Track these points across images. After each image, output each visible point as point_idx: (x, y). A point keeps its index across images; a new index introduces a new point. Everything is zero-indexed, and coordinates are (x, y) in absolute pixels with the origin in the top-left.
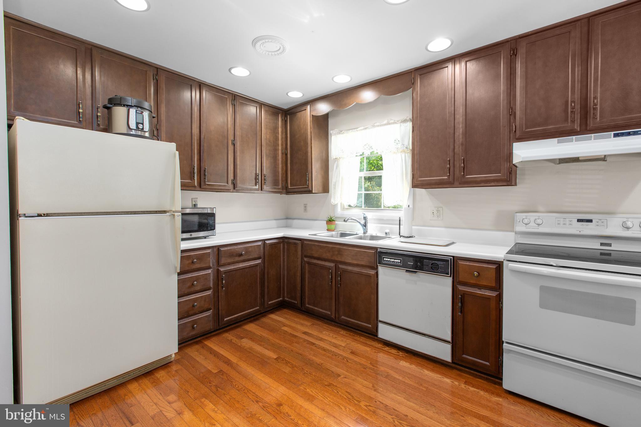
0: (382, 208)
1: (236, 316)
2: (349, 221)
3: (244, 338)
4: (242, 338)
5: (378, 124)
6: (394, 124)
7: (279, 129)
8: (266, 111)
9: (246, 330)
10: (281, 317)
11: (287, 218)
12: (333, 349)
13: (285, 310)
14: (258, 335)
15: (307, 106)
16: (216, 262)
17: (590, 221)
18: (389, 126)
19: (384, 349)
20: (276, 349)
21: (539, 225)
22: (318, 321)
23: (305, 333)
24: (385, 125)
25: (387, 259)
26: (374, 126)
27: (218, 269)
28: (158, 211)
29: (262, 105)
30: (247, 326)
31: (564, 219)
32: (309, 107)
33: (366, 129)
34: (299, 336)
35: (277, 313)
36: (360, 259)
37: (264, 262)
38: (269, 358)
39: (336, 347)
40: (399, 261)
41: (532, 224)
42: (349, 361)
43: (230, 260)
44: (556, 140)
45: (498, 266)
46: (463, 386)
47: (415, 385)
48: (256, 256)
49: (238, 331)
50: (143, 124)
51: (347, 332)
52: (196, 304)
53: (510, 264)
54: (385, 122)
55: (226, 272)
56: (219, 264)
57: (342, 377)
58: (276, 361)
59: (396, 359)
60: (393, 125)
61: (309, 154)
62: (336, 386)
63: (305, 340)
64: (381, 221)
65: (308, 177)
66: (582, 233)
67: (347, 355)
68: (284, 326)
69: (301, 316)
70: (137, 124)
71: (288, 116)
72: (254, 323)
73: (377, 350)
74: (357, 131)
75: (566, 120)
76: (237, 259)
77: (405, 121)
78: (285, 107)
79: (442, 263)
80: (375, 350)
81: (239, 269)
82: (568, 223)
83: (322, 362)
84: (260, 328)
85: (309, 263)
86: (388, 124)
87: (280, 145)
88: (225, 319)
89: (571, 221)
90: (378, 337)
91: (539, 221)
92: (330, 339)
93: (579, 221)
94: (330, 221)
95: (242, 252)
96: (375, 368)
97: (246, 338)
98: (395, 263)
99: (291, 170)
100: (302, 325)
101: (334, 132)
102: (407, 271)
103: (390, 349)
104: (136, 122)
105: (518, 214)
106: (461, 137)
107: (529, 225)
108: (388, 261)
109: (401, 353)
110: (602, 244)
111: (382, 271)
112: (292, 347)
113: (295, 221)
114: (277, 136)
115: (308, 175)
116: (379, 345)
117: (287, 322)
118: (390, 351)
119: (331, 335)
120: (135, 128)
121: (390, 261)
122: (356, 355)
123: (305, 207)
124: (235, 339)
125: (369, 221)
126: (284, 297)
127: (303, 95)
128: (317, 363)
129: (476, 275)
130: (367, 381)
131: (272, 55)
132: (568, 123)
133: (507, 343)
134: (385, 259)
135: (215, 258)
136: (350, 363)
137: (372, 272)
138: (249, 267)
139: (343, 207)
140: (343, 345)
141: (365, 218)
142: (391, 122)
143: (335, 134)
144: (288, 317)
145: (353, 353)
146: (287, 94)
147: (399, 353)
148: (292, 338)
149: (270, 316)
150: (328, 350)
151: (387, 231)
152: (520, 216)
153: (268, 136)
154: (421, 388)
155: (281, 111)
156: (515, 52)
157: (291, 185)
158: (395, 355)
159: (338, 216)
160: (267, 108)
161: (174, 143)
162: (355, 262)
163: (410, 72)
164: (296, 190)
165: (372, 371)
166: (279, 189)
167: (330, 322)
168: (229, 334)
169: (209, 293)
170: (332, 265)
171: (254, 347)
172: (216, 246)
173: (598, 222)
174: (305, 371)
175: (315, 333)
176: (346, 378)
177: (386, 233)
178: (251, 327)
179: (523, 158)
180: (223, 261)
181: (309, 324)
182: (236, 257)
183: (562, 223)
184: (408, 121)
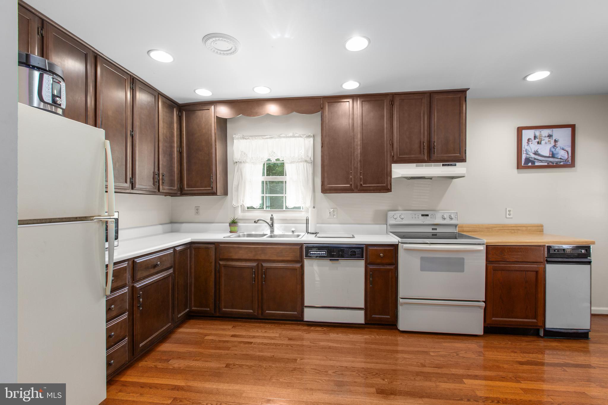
0: (284, 209)
1: (150, 339)
2: (259, 222)
3: (170, 360)
4: (168, 361)
5: (283, 135)
6: (299, 137)
7: (174, 124)
8: (164, 103)
9: (165, 351)
10: (193, 328)
11: (171, 223)
12: (273, 341)
13: (192, 321)
14: (185, 352)
15: (210, 106)
16: (131, 277)
17: (427, 215)
18: (294, 139)
19: (310, 329)
20: (218, 359)
21: (402, 219)
22: (236, 322)
23: (233, 336)
24: (291, 137)
25: (313, 252)
26: (279, 137)
27: (133, 286)
28: (79, 217)
29: (159, 95)
30: (160, 347)
31: (415, 214)
32: (213, 107)
33: (272, 138)
34: (230, 340)
35: (186, 325)
36: (285, 255)
37: (174, 271)
38: (218, 368)
39: (272, 339)
40: (325, 253)
41: (399, 218)
42: (293, 346)
43: (145, 274)
44: (415, 164)
45: (395, 247)
46: (377, 337)
47: (352, 346)
48: (169, 265)
49: (154, 355)
50: (60, 97)
51: (271, 325)
52: (113, 333)
53: (404, 245)
54: (291, 134)
55: (142, 288)
56: (134, 279)
57: (298, 360)
58: (229, 368)
59: (325, 334)
60: (297, 139)
61: (214, 155)
62: (300, 368)
63: (241, 342)
64: (284, 221)
65: (213, 178)
66: (424, 223)
67: (286, 342)
68: (206, 335)
69: (216, 322)
70: (53, 96)
71: (183, 112)
72: (167, 343)
73: (307, 332)
74: (263, 138)
75: (420, 153)
76: (153, 271)
77: (309, 137)
78: (180, 102)
79: (358, 250)
80: (305, 332)
81: (154, 282)
82: (417, 217)
83: (273, 354)
84: (180, 345)
85: (225, 266)
86: (294, 137)
87: (175, 142)
88: (141, 345)
89: (418, 216)
90: (304, 320)
91: (402, 217)
92: (261, 334)
93: (423, 215)
94: (233, 223)
95: (157, 263)
96: (317, 345)
97: (172, 359)
98: (321, 254)
99: (188, 170)
100: (224, 330)
101: (237, 137)
102: (330, 259)
103: (315, 328)
104: (52, 94)
105: (390, 212)
106: (359, 155)
107: (397, 219)
108: (314, 253)
109: (325, 328)
110: (433, 229)
111: (307, 263)
112: (233, 352)
113: (184, 225)
114: (172, 132)
115: (213, 177)
116: (305, 327)
117: (206, 331)
118: (316, 329)
119: (260, 331)
120: (51, 102)
121: (316, 253)
122: (294, 340)
123: (197, 210)
124: (160, 364)
125: (275, 221)
126: (190, 307)
127: (213, 94)
128: (268, 357)
129: (382, 256)
130: (319, 356)
131: (217, 53)
132: (421, 155)
133: (402, 298)
134: (311, 252)
135: (130, 273)
136: (295, 347)
137: (298, 265)
138: (163, 279)
139: (243, 210)
140: (278, 336)
141: (272, 219)
142: (296, 135)
143: (238, 139)
144: (202, 326)
145: (290, 339)
146: (194, 91)
147: (323, 329)
148: (224, 344)
149: (179, 331)
150: (268, 343)
151: (293, 229)
152: (391, 214)
153: (165, 130)
154: (357, 347)
155: (176, 106)
156: (393, 103)
157: (188, 186)
158: (322, 331)
159: (239, 218)
160: (165, 99)
161: (103, 130)
162: (281, 259)
163: (320, 98)
164: (196, 192)
165: (317, 348)
166: (175, 190)
167: (250, 320)
168: (146, 361)
169: (125, 316)
170: (254, 264)
171: (192, 364)
172: (131, 259)
173: (431, 216)
174: (264, 367)
175: (244, 333)
176: (302, 359)
177: (293, 232)
178: (166, 347)
179: (402, 175)
180: (139, 275)
181: (230, 327)
182: (151, 268)
183: (414, 217)
184: (311, 137)
